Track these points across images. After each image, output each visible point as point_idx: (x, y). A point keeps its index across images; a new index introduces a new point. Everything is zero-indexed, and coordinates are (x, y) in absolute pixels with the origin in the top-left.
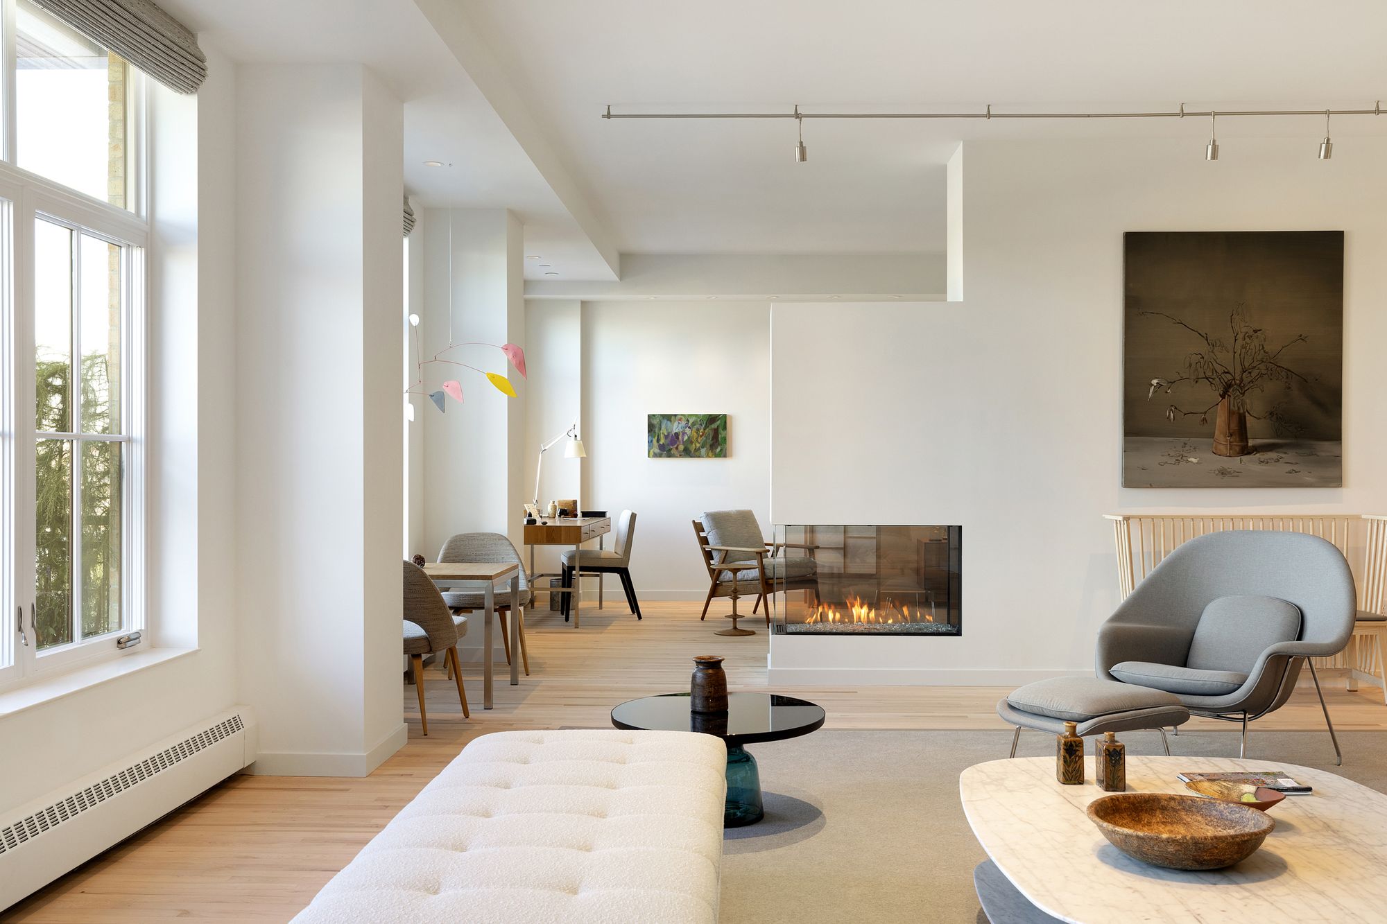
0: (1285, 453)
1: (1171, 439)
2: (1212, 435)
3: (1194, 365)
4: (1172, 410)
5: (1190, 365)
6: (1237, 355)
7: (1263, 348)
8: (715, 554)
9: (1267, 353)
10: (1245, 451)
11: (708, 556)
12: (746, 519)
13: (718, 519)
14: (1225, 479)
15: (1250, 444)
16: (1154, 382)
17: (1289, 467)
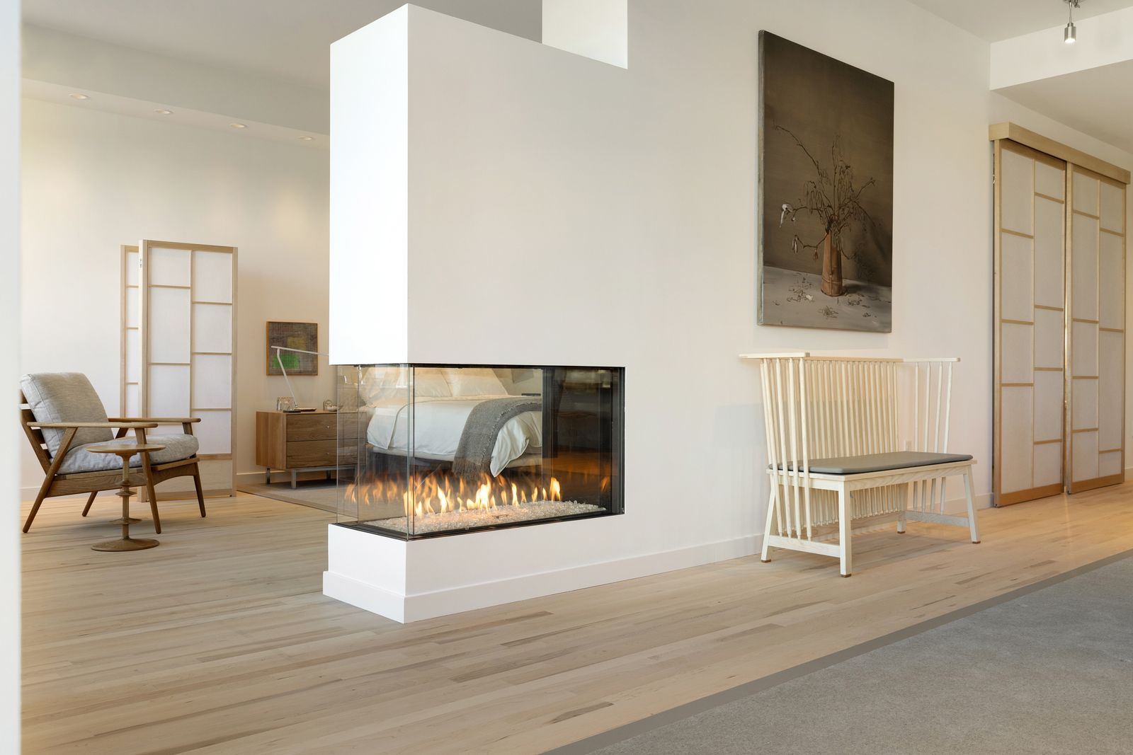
0: (863, 296)
1: (795, 272)
2: (820, 273)
3: (810, 193)
4: (795, 240)
5: (808, 193)
6: (836, 189)
7: (851, 186)
8: (48, 435)
9: (853, 191)
10: (842, 291)
11: (37, 437)
12: (80, 384)
13: (50, 385)
14: (829, 321)
15: (843, 285)
16: (784, 206)
17: (865, 311)
